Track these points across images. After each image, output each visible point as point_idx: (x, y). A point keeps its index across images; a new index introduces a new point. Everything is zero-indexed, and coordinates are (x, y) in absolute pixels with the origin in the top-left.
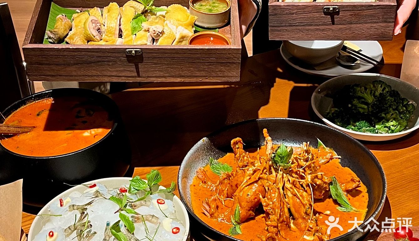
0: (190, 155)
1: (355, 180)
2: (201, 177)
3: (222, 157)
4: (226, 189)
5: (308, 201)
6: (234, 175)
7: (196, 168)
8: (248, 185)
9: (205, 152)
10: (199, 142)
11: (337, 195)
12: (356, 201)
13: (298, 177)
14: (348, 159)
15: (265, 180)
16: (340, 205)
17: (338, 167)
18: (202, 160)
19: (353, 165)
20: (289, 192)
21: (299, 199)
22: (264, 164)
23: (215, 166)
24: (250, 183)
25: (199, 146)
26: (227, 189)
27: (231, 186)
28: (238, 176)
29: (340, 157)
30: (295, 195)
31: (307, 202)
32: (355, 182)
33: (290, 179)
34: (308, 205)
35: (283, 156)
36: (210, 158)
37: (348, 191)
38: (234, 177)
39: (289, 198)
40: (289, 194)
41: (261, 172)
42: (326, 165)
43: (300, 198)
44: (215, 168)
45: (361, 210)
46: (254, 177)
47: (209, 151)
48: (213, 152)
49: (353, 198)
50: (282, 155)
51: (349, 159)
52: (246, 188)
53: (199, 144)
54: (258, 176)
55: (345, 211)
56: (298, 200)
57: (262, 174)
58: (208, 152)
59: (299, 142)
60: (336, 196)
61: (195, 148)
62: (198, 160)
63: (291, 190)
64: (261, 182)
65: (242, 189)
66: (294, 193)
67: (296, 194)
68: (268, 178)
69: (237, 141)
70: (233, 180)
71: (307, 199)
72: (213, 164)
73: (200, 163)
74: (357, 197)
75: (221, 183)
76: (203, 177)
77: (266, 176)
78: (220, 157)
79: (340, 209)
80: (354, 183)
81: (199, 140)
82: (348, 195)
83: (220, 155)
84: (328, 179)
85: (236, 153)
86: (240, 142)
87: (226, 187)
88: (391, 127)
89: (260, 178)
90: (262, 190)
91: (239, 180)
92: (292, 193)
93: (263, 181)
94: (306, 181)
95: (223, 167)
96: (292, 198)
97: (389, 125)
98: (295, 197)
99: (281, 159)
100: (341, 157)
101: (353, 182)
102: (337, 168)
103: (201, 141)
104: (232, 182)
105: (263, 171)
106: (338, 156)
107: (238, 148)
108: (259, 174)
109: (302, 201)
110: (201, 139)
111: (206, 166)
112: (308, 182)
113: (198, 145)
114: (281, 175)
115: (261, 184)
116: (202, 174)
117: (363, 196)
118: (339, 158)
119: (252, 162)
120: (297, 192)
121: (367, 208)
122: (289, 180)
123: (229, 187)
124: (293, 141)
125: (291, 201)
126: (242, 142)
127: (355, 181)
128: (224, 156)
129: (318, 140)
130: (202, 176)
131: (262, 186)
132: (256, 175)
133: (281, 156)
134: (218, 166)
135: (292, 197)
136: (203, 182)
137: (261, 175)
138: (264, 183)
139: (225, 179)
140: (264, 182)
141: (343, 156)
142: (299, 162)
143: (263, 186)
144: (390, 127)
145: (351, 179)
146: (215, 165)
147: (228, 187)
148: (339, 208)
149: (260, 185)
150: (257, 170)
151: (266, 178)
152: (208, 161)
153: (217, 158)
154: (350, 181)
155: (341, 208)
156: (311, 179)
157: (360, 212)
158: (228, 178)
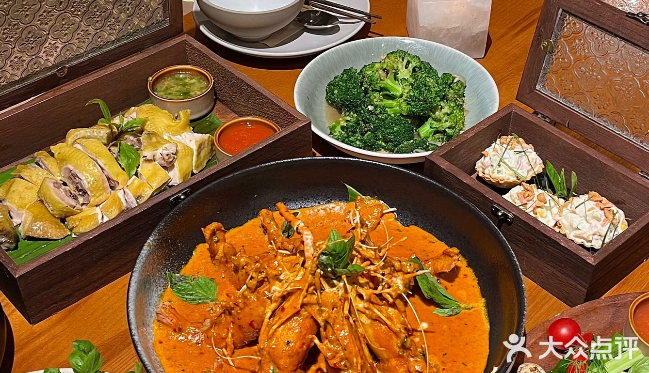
0: (136, 284)
1: (452, 253)
2: (169, 321)
3: (187, 263)
4: (230, 335)
5: (401, 323)
6: (241, 305)
7: (150, 303)
8: (282, 324)
9: (157, 266)
10: (142, 251)
11: (431, 290)
12: (458, 289)
13: (368, 281)
14: (410, 211)
15: (314, 306)
16: (438, 305)
17: (398, 230)
18: (154, 283)
19: (423, 219)
20: (364, 316)
21: (386, 324)
22: (308, 277)
23: (180, 286)
24: (285, 319)
25: (145, 259)
26: (232, 335)
27: (240, 327)
28: (251, 307)
29: (394, 209)
30: (376, 320)
31: (399, 326)
32: (452, 257)
33: (363, 294)
34: (403, 331)
35: (337, 252)
36: (166, 274)
37: (439, 275)
38: (241, 309)
39: (366, 326)
40: (364, 319)
41: (304, 293)
42: (376, 230)
43: (388, 322)
44: (183, 290)
45: (475, 305)
46: (290, 305)
47: (162, 261)
48: (169, 260)
49: (451, 284)
50: (335, 251)
51: (412, 211)
52: (280, 329)
53: (143, 255)
54: (300, 301)
55: (451, 313)
56: (384, 327)
57: (305, 297)
58: (160, 263)
59: (312, 197)
60: (430, 293)
61: (140, 266)
62: (148, 287)
63: (367, 312)
64: (306, 311)
65: (273, 334)
66: (374, 317)
67: (380, 317)
68: (320, 302)
69: (214, 230)
70: (240, 316)
71: (400, 320)
72: (176, 284)
73: (153, 290)
74: (456, 279)
75: (214, 324)
76: (174, 321)
77: (316, 297)
78: (182, 264)
79: (442, 313)
80: (450, 258)
81: (141, 248)
82: (442, 281)
83: (181, 260)
84: (412, 266)
85: (216, 252)
86: (219, 229)
87: (228, 330)
88: (447, 130)
89: (303, 305)
90: (311, 325)
91: (254, 313)
92: (370, 318)
93: (309, 309)
94: (394, 291)
95: (197, 283)
96: (371, 325)
97: (443, 128)
98: (376, 323)
99: (334, 258)
100: (396, 210)
101: (447, 256)
102: (397, 232)
103: (145, 248)
104: (238, 319)
105: (307, 291)
106: (391, 208)
107: (218, 241)
108: (301, 297)
109: (393, 327)
110: (143, 245)
111: (164, 291)
112: (399, 292)
113: (142, 259)
114: (343, 289)
115: (308, 314)
116: (171, 315)
117: (465, 275)
118: (393, 212)
119: (276, 275)
120: (379, 313)
121: (483, 297)
122: (360, 296)
123: (233, 329)
124: (302, 197)
125: (370, 331)
126: (223, 229)
127: (452, 255)
128: (188, 261)
129: (346, 187)
130: (171, 318)
131: (310, 316)
132: (296, 301)
133: (334, 253)
134: (188, 285)
135: (371, 323)
136: (175, 330)
137: (305, 300)
138: (312, 312)
139: (221, 315)
140: (312, 310)
141: (399, 206)
142: (361, 252)
143: (312, 317)
144: (445, 131)
145: (443, 253)
146: (180, 283)
147: (231, 331)
148: (437, 311)
149: (306, 316)
150: (295, 290)
151: (315, 302)
152: (165, 279)
153: (178, 268)
154: (441, 255)
155: (442, 311)
156: (403, 284)
157: (476, 309)
158: (227, 312)
